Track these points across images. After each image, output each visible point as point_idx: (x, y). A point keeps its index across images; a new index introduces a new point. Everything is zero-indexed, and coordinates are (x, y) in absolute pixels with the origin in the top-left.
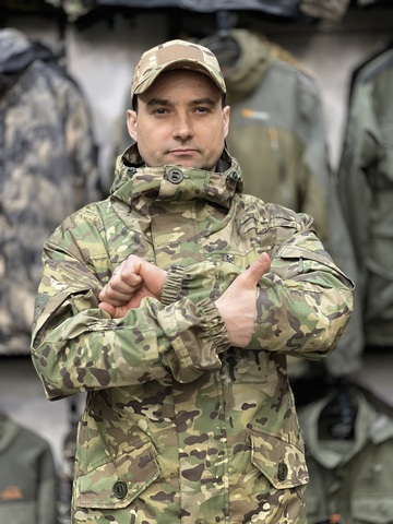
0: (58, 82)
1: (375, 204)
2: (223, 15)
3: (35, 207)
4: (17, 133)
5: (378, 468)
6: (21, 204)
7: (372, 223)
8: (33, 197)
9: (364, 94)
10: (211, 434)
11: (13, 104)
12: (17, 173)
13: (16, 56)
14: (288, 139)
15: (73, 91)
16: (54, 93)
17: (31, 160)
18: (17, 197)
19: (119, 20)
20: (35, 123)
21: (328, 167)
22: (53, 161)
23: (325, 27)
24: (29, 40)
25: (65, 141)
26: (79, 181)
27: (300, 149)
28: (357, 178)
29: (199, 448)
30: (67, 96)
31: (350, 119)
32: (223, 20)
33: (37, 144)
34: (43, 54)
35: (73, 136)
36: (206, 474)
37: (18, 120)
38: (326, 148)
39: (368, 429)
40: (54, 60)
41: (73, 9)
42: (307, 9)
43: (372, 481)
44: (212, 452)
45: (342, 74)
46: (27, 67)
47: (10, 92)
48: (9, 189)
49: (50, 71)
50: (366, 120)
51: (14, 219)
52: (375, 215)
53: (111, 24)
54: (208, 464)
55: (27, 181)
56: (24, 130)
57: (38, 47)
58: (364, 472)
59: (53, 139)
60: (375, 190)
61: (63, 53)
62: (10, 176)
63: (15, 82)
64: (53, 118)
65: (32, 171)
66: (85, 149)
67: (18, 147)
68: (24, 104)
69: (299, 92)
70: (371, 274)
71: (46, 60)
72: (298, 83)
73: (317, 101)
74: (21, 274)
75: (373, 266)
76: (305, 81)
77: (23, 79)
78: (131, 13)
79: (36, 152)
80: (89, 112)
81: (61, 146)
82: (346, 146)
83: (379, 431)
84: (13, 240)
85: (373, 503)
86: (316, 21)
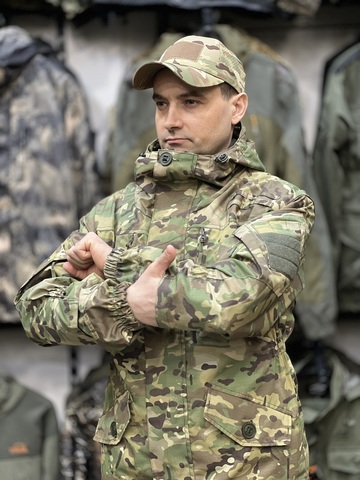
0: (57, 74)
1: (347, 183)
2: (207, 11)
3: (38, 188)
4: (21, 121)
5: (352, 423)
6: (25, 185)
7: (345, 200)
8: (36, 179)
9: (336, 83)
10: (172, 388)
11: (17, 95)
12: (21, 157)
13: (19, 51)
14: (267, 125)
15: (71, 82)
16: (54, 84)
17: (34, 145)
18: (21, 179)
19: (113, 17)
20: (37, 112)
21: (304, 150)
22: (53, 146)
23: (301, 22)
24: (31, 36)
25: (64, 128)
26: (78, 164)
27: (278, 133)
28: (331, 160)
29: (162, 399)
30: (66, 86)
31: (323, 105)
32: (208, 16)
33: (39, 131)
34: (44, 49)
35: (71, 123)
36: (167, 423)
37: (21, 109)
38: (302, 133)
39: (343, 388)
40: (54, 54)
41: (71, 8)
42: (284, 5)
43: (346, 435)
44: (172, 404)
45: (316, 65)
46: (29, 60)
47: (14, 84)
48: (14, 172)
49: (50, 65)
50: (338, 106)
51: (19, 199)
52: (347, 193)
53: (105, 21)
54: (169, 415)
55: (31, 165)
56: (27, 118)
57: (39, 42)
58: (339, 427)
59: (54, 127)
60: (347, 170)
61: (62, 48)
62: (14, 160)
63: (19, 75)
64: (54, 107)
65: (35, 155)
66: (83, 135)
67: (22, 134)
68: (27, 94)
69: (277, 82)
70: (343, 247)
71: (45, 55)
72: (276, 73)
73: (294, 90)
74: (25, 250)
75: (346, 240)
76: (283, 72)
77: (26, 72)
78: (123, 11)
79: (38, 138)
80: (86, 101)
81: (60, 132)
82: (320, 130)
83: (352, 389)
84: (18, 218)
85: (347, 455)
86: (292, 16)
